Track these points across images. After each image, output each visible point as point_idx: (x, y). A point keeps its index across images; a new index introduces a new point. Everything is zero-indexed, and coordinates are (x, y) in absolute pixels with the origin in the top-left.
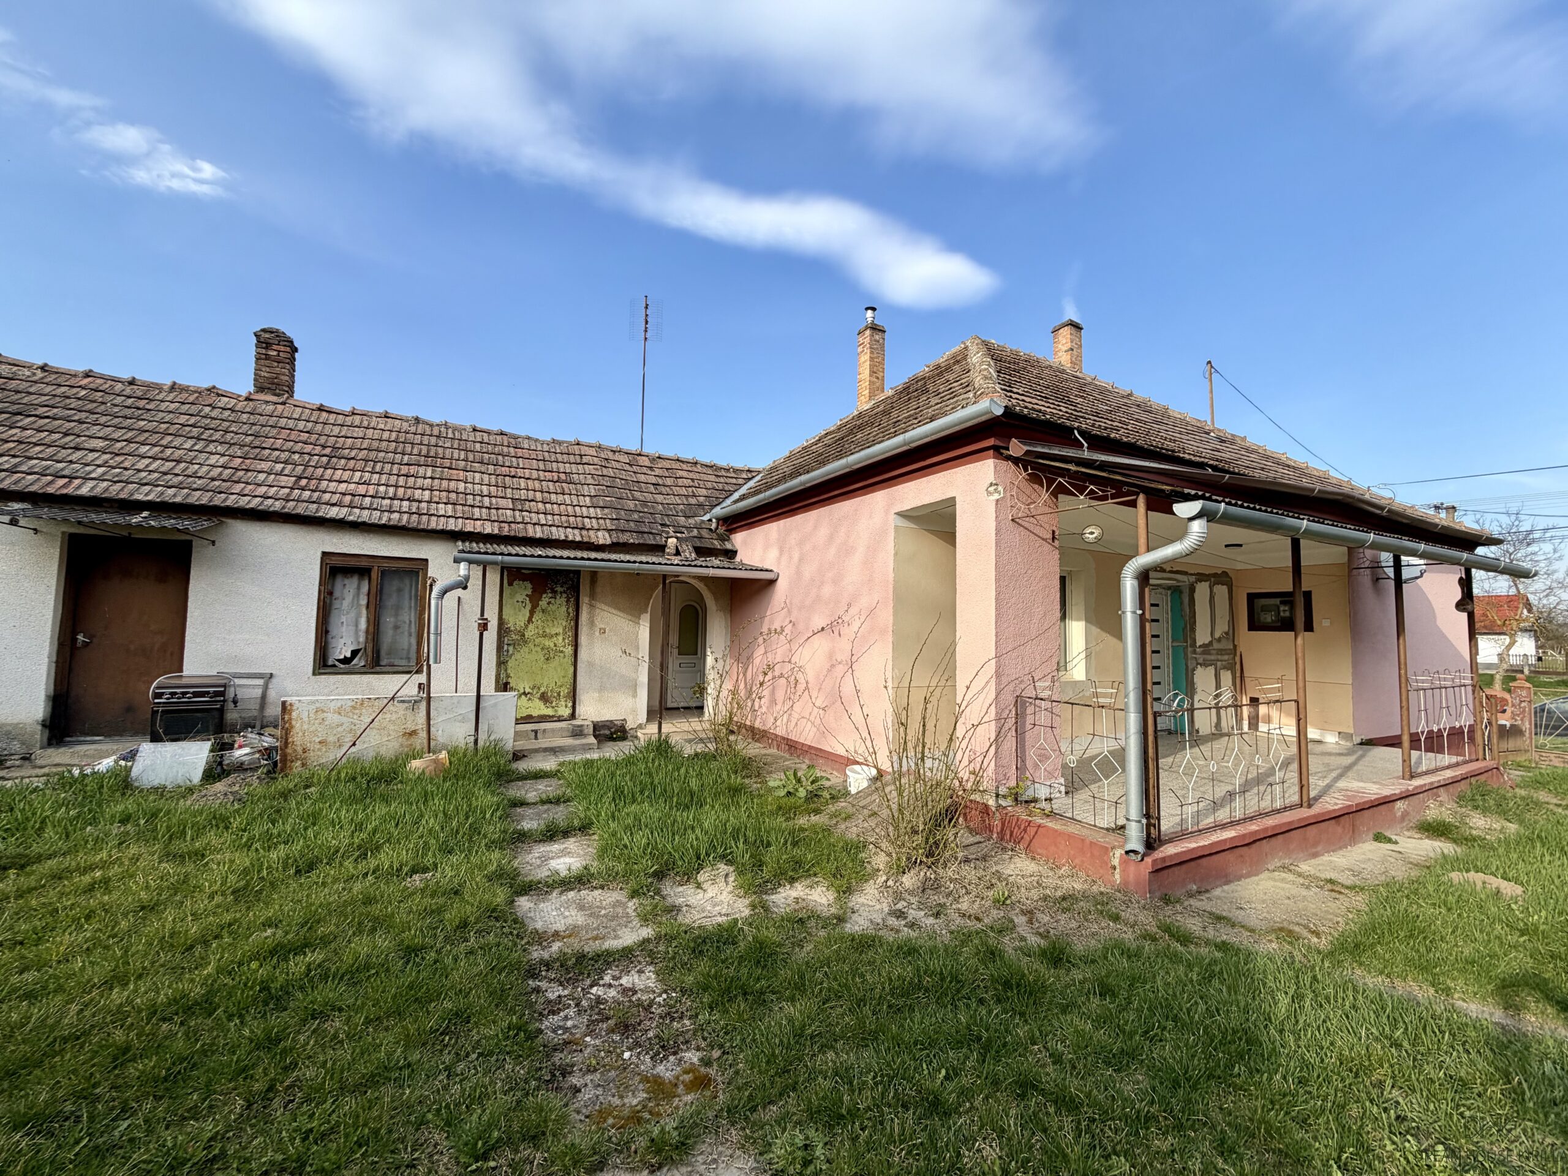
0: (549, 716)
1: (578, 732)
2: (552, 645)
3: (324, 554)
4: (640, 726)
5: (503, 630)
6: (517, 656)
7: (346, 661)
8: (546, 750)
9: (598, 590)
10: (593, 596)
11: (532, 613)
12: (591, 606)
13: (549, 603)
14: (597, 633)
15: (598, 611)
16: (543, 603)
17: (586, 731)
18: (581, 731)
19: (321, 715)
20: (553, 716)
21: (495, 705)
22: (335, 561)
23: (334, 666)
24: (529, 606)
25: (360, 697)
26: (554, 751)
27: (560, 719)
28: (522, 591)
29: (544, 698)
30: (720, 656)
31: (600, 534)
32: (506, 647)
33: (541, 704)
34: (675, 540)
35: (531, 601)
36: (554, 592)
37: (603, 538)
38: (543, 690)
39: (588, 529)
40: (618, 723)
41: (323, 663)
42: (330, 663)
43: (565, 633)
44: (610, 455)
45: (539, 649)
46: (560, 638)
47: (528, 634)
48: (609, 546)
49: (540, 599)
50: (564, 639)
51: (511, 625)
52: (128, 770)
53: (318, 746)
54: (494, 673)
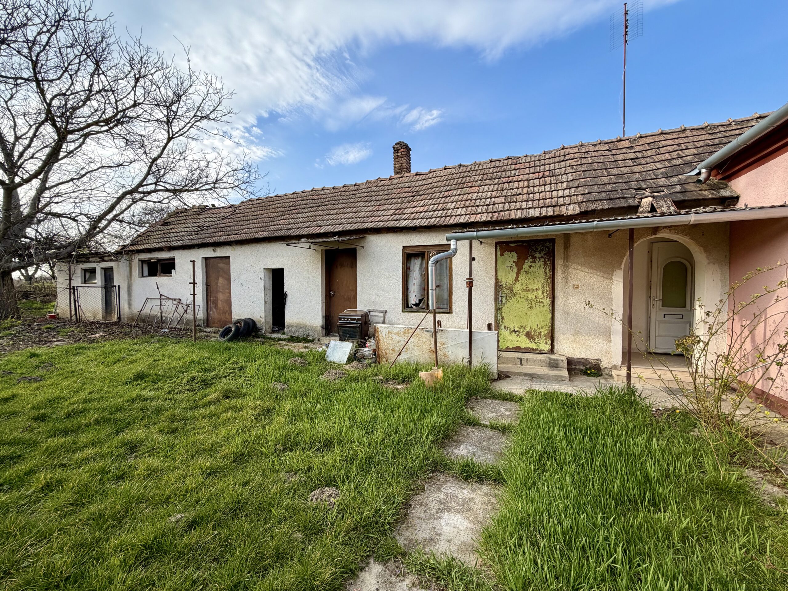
0: (533, 349)
1: (554, 365)
2: (533, 297)
3: (404, 247)
4: (615, 367)
5: (498, 286)
6: (508, 305)
7: (416, 305)
8: (526, 374)
9: (571, 253)
10: (566, 258)
11: (518, 274)
12: (565, 266)
13: (530, 266)
14: (571, 289)
15: (571, 270)
16: (526, 267)
17: (561, 365)
18: (557, 364)
19: (391, 335)
20: (536, 350)
21: (483, 339)
22: (409, 251)
23: (412, 307)
24: (515, 270)
25: (407, 327)
26: (532, 377)
27: (541, 352)
28: (511, 258)
29: (529, 335)
30: (713, 310)
31: (571, 207)
32: (500, 298)
33: (526, 340)
34: (650, 199)
35: (517, 266)
36: (534, 258)
37: (573, 210)
38: (527, 329)
39: (560, 206)
40: (593, 361)
41: (406, 306)
42: (410, 306)
43: (543, 288)
44: (592, 148)
45: (523, 300)
46: (540, 292)
47: (515, 290)
48: (578, 214)
49: (523, 263)
50: (543, 293)
51: (503, 283)
52: (325, 351)
53: (391, 352)
54: (493, 316)
